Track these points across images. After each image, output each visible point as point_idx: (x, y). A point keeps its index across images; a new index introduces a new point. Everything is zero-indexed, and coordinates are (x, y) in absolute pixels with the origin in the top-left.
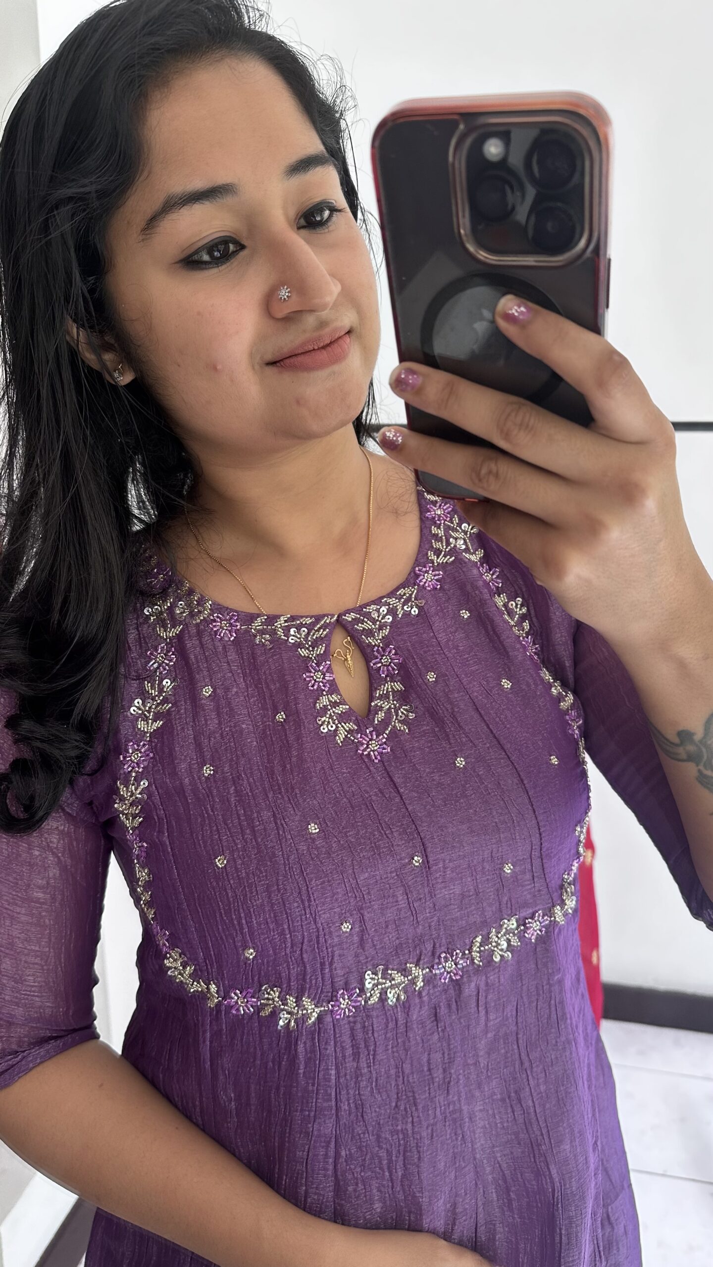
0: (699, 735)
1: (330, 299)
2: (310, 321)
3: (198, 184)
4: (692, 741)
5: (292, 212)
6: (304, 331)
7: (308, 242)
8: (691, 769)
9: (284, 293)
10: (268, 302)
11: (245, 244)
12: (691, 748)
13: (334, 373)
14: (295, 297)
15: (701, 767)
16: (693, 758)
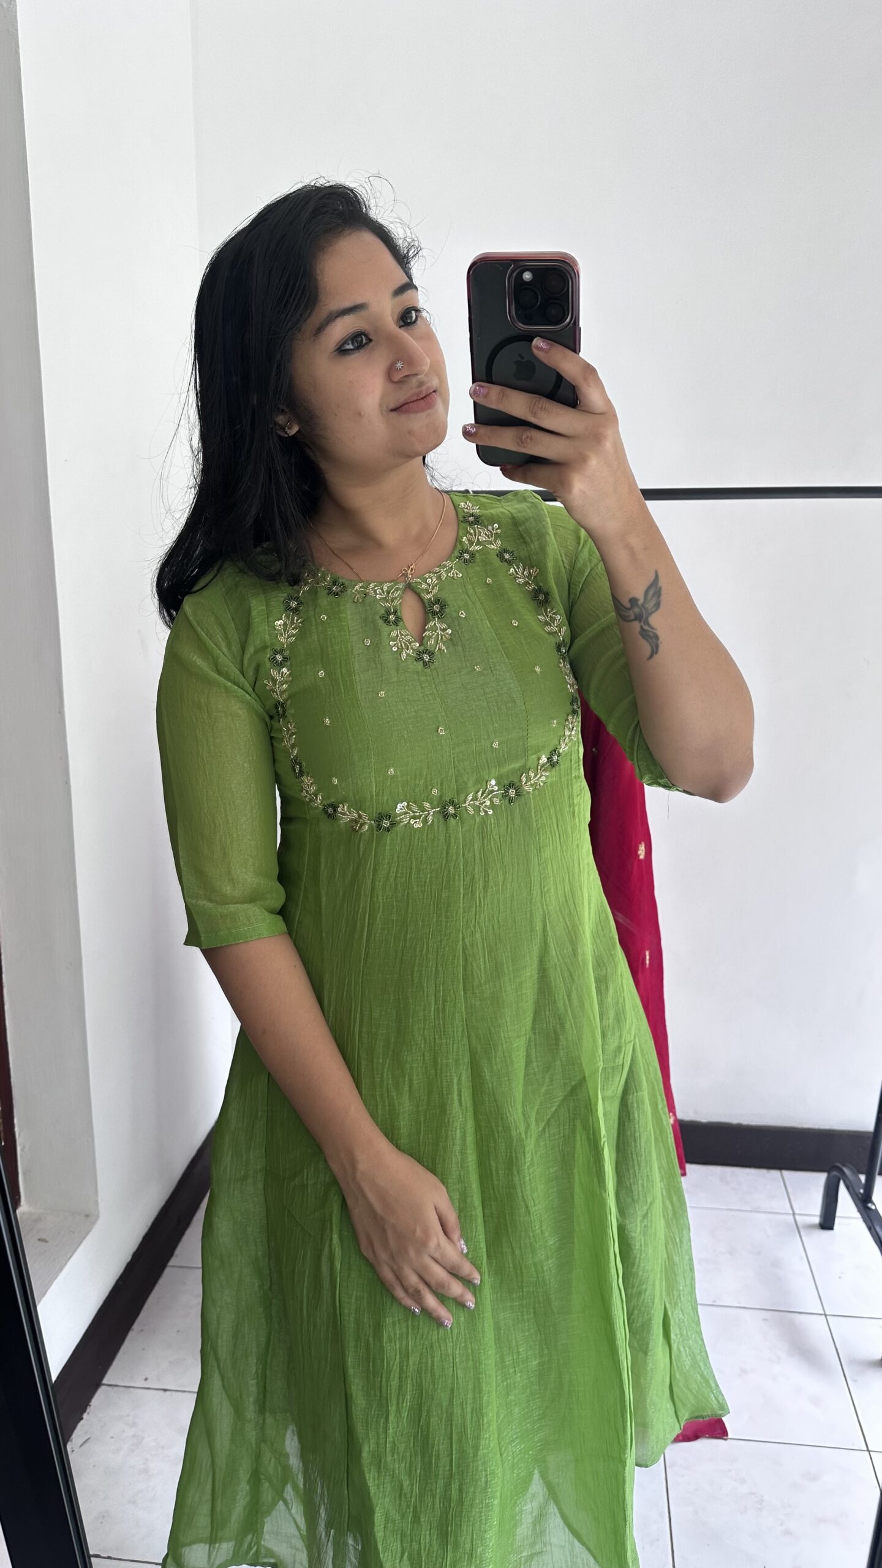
0: (640, 602)
1: (426, 368)
2: (414, 381)
3: (347, 304)
4: (637, 605)
5: (395, 317)
6: (412, 388)
8: (636, 627)
9: (399, 365)
10: (390, 372)
11: (372, 339)
12: (636, 610)
13: (429, 414)
14: (405, 367)
15: (642, 624)
16: (638, 618)
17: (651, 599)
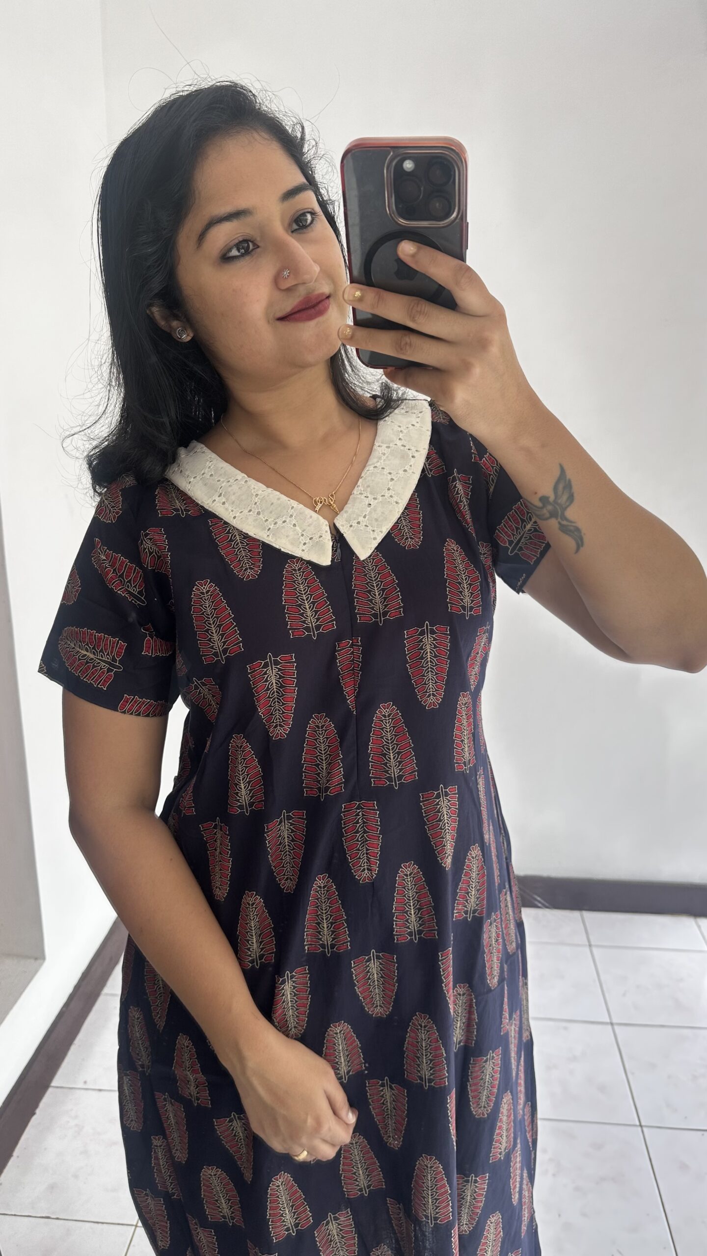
0: (552, 498)
1: (313, 276)
2: (303, 288)
4: (549, 503)
5: (287, 222)
6: (299, 297)
7: (298, 240)
8: (553, 523)
9: (286, 273)
10: (277, 280)
11: (259, 245)
12: (550, 507)
13: (319, 322)
14: (292, 276)
15: (559, 520)
16: (554, 514)
17: (563, 493)
